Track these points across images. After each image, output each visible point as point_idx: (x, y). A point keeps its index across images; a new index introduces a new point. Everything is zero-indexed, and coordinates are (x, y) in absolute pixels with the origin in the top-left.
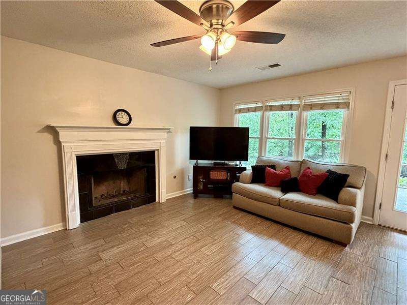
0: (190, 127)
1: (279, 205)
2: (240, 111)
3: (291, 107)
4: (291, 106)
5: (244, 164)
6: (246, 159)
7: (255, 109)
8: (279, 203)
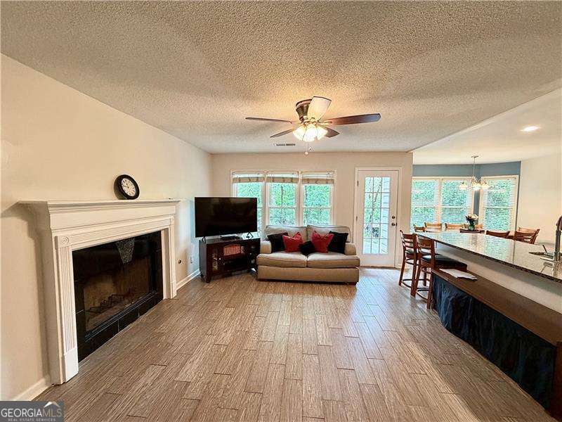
0: (196, 198)
1: (307, 267)
2: (240, 180)
3: (292, 180)
4: (292, 178)
5: (255, 235)
6: (255, 229)
7: (257, 180)
8: (308, 265)
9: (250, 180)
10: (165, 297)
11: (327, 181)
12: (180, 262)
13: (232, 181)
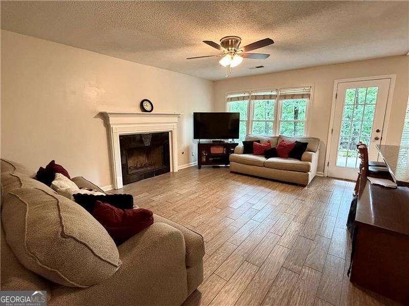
0: (194, 113)
1: (264, 166)
2: (231, 99)
3: (271, 97)
6: (238, 137)
7: (244, 98)
9: (238, 99)
10: (171, 171)
11: (302, 96)
12: (183, 153)
13: (226, 100)
